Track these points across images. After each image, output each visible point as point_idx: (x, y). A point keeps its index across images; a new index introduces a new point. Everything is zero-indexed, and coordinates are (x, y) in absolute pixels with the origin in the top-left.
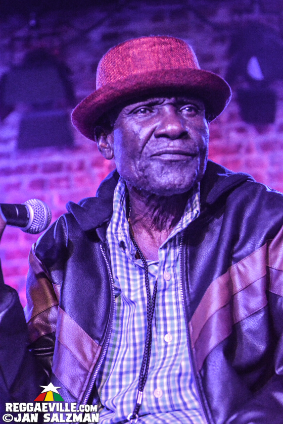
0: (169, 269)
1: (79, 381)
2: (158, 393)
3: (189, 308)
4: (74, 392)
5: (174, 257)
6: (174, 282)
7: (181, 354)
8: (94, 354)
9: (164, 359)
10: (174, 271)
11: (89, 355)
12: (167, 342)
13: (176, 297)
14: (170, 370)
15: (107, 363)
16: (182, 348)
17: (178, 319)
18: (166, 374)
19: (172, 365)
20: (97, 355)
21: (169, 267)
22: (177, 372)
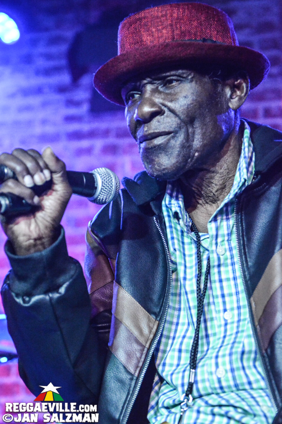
0: (223, 243)
1: (135, 356)
2: (221, 372)
3: (249, 282)
4: (130, 368)
5: (228, 230)
6: (229, 257)
7: (243, 331)
8: (150, 329)
9: (225, 337)
10: (229, 245)
11: (146, 331)
12: (227, 320)
13: (233, 272)
14: (232, 348)
15: (163, 340)
16: (244, 325)
17: (237, 295)
18: (228, 352)
19: (234, 343)
20: (154, 330)
21: (223, 241)
22: (240, 350)
